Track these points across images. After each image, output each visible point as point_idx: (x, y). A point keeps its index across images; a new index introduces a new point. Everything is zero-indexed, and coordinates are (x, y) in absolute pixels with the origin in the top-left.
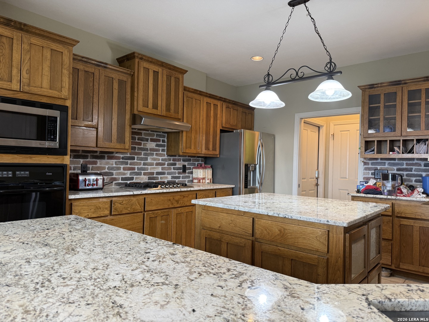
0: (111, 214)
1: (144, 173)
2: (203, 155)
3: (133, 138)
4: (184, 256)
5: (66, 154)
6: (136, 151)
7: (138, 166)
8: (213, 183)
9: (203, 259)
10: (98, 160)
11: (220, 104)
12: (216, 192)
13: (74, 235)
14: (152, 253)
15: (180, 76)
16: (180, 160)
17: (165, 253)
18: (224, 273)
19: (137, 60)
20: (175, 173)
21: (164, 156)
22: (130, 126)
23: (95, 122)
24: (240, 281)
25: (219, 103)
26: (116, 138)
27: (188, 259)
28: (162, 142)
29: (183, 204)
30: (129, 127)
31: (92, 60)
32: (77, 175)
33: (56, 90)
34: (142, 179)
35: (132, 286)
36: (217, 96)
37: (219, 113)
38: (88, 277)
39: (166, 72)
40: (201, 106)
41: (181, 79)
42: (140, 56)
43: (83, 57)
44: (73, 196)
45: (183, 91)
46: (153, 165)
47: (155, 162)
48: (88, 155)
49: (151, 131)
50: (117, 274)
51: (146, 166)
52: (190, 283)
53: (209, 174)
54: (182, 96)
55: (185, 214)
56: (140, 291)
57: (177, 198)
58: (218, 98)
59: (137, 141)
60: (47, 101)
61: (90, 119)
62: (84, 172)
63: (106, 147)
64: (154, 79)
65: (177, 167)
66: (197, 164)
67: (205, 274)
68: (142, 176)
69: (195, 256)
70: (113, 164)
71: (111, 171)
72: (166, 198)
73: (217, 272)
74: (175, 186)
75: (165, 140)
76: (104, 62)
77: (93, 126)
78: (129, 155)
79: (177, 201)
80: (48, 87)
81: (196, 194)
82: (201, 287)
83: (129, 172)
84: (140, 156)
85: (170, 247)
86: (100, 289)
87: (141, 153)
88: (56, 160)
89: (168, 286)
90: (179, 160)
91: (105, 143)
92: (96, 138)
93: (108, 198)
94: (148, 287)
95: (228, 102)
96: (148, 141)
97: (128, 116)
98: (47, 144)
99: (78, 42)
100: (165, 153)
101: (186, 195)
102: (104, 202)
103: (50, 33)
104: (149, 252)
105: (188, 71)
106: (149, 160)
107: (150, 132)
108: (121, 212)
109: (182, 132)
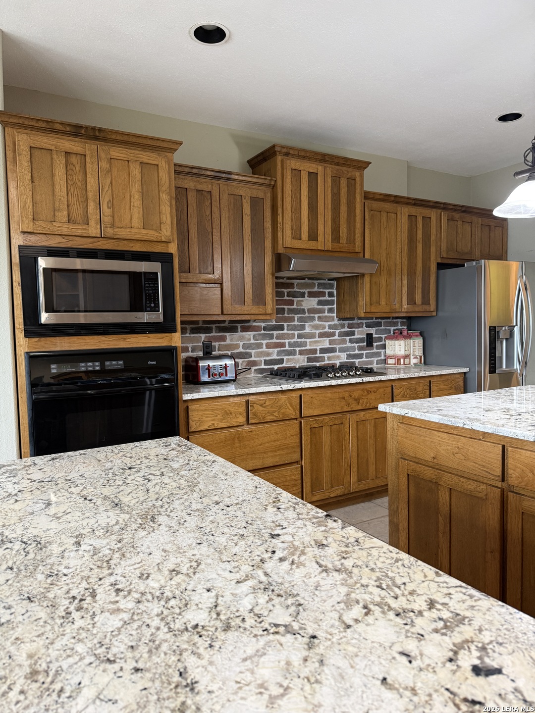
0: (248, 423)
1: (299, 350)
2: (404, 315)
3: (279, 294)
4: (342, 552)
5: (175, 331)
6: (286, 315)
7: (289, 341)
8: (425, 363)
9: (379, 565)
10: (227, 334)
11: (437, 214)
12: (430, 382)
13: (165, 482)
14: (282, 538)
15: (357, 174)
16: (361, 325)
17: (307, 539)
18: (420, 613)
19: (279, 158)
20: (353, 349)
21: (333, 320)
22: (273, 275)
23: (217, 275)
24: (454, 645)
25: (433, 214)
26: (251, 298)
27: (348, 563)
28: (329, 296)
29: (368, 405)
30: (271, 276)
31: (207, 170)
32: (197, 360)
33: (152, 230)
34: (298, 361)
35: (227, 628)
36: (429, 201)
37: (435, 233)
38: (158, 594)
39: (332, 171)
40: (399, 224)
41: (358, 179)
42: (284, 150)
43: (192, 168)
44: (189, 395)
45: (363, 201)
46: (315, 337)
47: (318, 332)
48: (212, 327)
49: (310, 279)
50: (208, 591)
51: (303, 340)
52: (342, 635)
53: (417, 347)
54: (361, 210)
55: (373, 421)
56: (239, 644)
57: (356, 394)
58: (431, 204)
59: (286, 298)
60: (140, 248)
61: (210, 269)
62: (208, 354)
63: (236, 313)
64: (310, 187)
65: (356, 338)
66: (394, 330)
67: (376, 610)
68: (297, 356)
69: (365, 553)
70: (250, 340)
71: (248, 351)
72: (337, 395)
73: (405, 606)
74: (351, 373)
75: (333, 292)
76: (226, 169)
77: (215, 280)
78: (274, 323)
79: (356, 400)
80: (140, 225)
81: (392, 386)
82: (364, 652)
83: (276, 350)
84: (293, 324)
85: (320, 524)
86: (169, 628)
87: (294, 317)
88: (160, 341)
89: (296, 638)
90: (359, 326)
91: (235, 307)
92: (220, 301)
93: (242, 397)
94: (256, 636)
95: (452, 209)
96: (304, 297)
97: (268, 259)
98: (145, 317)
99: (180, 143)
100: (335, 315)
101: (373, 390)
102: (236, 403)
103: (138, 136)
104: (278, 535)
105: (370, 163)
106: (307, 328)
107: (307, 281)
108: (263, 418)
109: (363, 275)
